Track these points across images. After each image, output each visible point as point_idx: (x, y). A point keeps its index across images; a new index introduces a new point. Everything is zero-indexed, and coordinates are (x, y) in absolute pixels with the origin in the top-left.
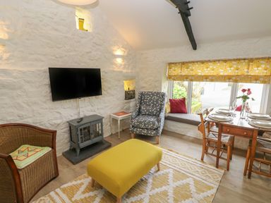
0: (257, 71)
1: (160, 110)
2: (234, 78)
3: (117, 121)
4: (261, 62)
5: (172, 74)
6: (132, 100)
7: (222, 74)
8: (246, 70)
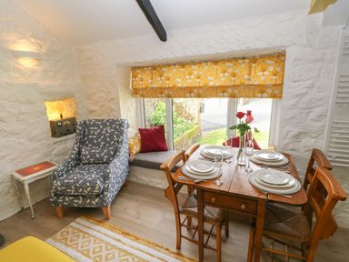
0: (263, 78)
1: (115, 154)
2: (230, 91)
3: (23, 185)
4: (268, 62)
5: (138, 87)
6: (70, 136)
7: (212, 84)
8: (247, 77)
